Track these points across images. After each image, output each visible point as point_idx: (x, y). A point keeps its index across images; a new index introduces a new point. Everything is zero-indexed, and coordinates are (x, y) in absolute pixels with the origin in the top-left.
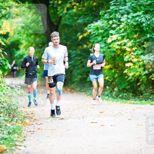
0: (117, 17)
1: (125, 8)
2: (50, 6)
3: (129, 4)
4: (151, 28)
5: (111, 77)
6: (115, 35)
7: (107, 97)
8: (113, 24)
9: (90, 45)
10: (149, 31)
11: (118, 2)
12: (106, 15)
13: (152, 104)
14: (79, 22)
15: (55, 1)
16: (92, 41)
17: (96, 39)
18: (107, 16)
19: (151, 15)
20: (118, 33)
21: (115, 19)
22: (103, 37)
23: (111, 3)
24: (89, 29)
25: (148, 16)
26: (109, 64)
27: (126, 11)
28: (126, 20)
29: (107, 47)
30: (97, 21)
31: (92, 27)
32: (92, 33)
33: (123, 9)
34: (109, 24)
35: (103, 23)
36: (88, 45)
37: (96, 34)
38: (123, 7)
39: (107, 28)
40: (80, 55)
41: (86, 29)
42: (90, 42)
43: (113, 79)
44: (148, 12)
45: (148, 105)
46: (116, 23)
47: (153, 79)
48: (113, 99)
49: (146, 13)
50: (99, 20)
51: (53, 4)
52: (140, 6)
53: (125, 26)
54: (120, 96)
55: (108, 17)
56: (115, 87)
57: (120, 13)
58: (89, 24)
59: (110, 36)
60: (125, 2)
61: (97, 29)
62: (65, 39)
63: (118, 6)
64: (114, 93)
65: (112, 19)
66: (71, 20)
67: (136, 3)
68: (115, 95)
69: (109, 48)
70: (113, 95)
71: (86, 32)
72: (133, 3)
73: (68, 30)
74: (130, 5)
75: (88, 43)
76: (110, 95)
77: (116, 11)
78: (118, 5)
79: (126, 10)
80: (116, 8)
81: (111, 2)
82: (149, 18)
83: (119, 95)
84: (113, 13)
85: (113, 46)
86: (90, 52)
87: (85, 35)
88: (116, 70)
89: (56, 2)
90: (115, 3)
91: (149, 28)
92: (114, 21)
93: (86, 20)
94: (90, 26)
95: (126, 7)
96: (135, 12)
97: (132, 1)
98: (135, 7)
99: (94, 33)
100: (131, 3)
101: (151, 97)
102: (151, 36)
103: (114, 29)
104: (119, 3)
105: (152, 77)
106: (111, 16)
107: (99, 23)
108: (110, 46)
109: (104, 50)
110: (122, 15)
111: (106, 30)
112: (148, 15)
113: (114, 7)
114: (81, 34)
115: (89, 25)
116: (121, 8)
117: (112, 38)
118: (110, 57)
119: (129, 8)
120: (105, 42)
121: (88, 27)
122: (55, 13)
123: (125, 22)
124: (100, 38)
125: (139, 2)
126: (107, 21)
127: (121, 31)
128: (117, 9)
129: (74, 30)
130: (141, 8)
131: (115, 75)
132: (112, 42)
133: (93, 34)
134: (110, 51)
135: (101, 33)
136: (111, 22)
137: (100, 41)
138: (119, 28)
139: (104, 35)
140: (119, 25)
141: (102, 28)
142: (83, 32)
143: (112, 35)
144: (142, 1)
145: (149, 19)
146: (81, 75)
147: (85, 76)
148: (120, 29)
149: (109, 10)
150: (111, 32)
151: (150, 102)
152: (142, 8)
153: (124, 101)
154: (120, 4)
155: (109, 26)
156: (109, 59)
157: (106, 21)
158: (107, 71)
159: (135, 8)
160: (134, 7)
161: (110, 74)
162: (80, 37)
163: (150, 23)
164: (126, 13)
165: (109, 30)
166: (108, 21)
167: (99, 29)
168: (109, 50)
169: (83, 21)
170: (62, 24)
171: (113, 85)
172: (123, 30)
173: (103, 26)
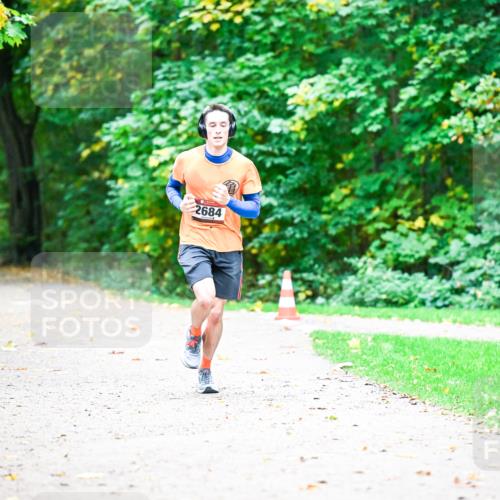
0: (170, 107)
1: (190, 87)
2: (15, 79)
3: (198, 77)
4: (250, 133)
5: (157, 247)
6: (166, 149)
7: (148, 293)
8: (162, 122)
9: (107, 172)
10: (246, 141)
11: (174, 72)
12: (146, 102)
13: (253, 310)
14: (82, 120)
15: (27, 68)
16: (112, 161)
17: (123, 158)
18: (149, 104)
19: (250, 103)
20: (172, 143)
21: (168, 111)
22: (138, 154)
23: (157, 76)
24: (105, 134)
25: (245, 106)
26: (151, 217)
27: (192, 93)
28: (191, 115)
29: (146, 177)
30: (123, 116)
31: (112, 130)
32: (113, 144)
33: (186, 89)
34: (152, 123)
35: (139, 121)
36: (102, 172)
37: (123, 146)
38: (184, 82)
39: (146, 133)
40: (85, 196)
41: (98, 134)
42: (107, 165)
43: (160, 251)
44: (244, 97)
45: (244, 311)
46: (168, 122)
47: (254, 251)
48: (161, 298)
49: (239, 97)
50: (129, 115)
51: (23, 76)
52: (224, 81)
53: (190, 127)
54: (179, 290)
55: (150, 108)
56: (165, 270)
57: (178, 97)
58: (107, 122)
59: (155, 152)
60: (190, 72)
61: (125, 134)
62: (49, 157)
63: (173, 82)
64: (165, 284)
65: (158, 111)
66: (65, 114)
67: (217, 76)
68: (167, 288)
69: (153, 179)
70: (163, 288)
71: (98, 140)
72: (208, 74)
73: (57, 135)
74: (203, 78)
75: (102, 167)
76: (153, 289)
77: (169, 94)
78: (174, 79)
79: (192, 89)
80: (169, 85)
81: (157, 73)
82: (246, 109)
83: (175, 289)
84: (160, 97)
85: (163, 174)
86: (108, 189)
87: (97, 148)
88: (168, 230)
89: (29, 71)
90: (167, 75)
91: (246, 132)
92: (165, 115)
93: (98, 112)
94: (108, 129)
95: (193, 85)
96: (214, 95)
97: (207, 70)
98: (213, 83)
99: (118, 143)
100: (203, 75)
101: (250, 294)
102: (250, 151)
103: (163, 134)
104: (175, 75)
105: (253, 247)
106: (158, 105)
107: (129, 122)
108: (155, 174)
109: (142, 183)
110: (183, 102)
111: (146, 138)
112: (244, 102)
113: (165, 83)
114: (87, 147)
115: (105, 125)
116: (180, 85)
117: (158, 155)
118: (154, 200)
119: (200, 85)
120: (143, 166)
121: (104, 130)
122: (26, 96)
123: (190, 120)
124: (130, 156)
125: (221, 72)
126: (147, 116)
127: (181, 140)
128: (171, 88)
129: (70, 135)
130: (227, 88)
131: (166, 242)
132: (160, 164)
133: (115, 146)
134: (155, 187)
135: (133, 144)
136: (156, 119)
137: (132, 162)
138: (174, 132)
139: (141, 148)
140: (175, 126)
141: (136, 133)
142: (91, 141)
143: (158, 147)
144: (229, 71)
145: (246, 113)
146: (87, 241)
147: (96, 244)
148: (179, 135)
149: (152, 91)
150: (158, 141)
151: (248, 304)
152: (230, 86)
153: (187, 301)
154: (178, 77)
155: (152, 128)
156: (152, 204)
157: (145, 117)
158: (149, 233)
159: (214, 86)
160: (210, 85)
161: (155, 240)
162: (85, 153)
163: (248, 121)
164: (193, 97)
165: (153, 137)
166: (150, 117)
167: (130, 134)
168: (152, 184)
169: (92, 115)
170: (41, 120)
171: (162, 265)
172: (185, 136)
173: (138, 128)
